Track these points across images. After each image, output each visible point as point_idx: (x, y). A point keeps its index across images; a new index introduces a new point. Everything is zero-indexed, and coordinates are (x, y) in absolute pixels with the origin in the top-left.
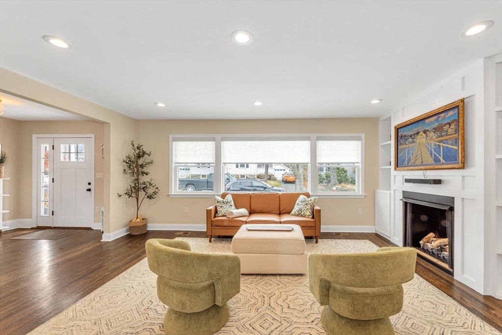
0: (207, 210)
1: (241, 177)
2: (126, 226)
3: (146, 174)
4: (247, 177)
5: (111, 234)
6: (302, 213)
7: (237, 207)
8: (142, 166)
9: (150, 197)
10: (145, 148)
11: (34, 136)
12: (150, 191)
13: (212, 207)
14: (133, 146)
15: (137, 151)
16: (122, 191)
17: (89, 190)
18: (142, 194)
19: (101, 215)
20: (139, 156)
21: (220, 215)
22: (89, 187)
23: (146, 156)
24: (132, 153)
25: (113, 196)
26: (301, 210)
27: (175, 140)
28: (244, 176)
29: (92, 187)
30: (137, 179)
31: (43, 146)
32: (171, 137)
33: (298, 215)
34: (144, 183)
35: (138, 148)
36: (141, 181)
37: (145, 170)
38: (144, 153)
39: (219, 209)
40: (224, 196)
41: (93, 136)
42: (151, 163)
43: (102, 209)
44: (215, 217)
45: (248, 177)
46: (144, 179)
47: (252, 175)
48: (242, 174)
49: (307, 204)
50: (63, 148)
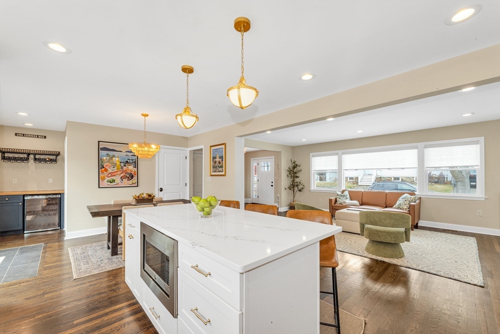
0: (330, 199)
1: (394, 180)
2: (288, 206)
3: (298, 177)
4: (402, 180)
5: (282, 208)
6: (401, 207)
7: (351, 199)
8: (296, 173)
9: (300, 191)
10: (297, 163)
11: (251, 159)
12: (300, 187)
13: (333, 198)
14: (291, 161)
15: (294, 164)
16: (287, 187)
17: (272, 186)
18: (296, 188)
19: (277, 199)
20: (294, 168)
21: (338, 203)
22: (272, 184)
23: (298, 167)
24: (291, 166)
25: (283, 189)
26: (400, 204)
27: (313, 156)
28: (398, 179)
29: (273, 184)
30: (294, 180)
31: (254, 163)
32: (311, 154)
33: (398, 208)
34: (297, 183)
35: (294, 163)
36: (295, 181)
37: (297, 175)
38: (297, 165)
39: (338, 200)
40: (343, 192)
41: (273, 157)
42: (301, 171)
43: (278, 195)
44: (335, 204)
45: (404, 179)
46: (297, 180)
47: (409, 177)
48: (395, 176)
49: (406, 200)
50: (262, 164)
